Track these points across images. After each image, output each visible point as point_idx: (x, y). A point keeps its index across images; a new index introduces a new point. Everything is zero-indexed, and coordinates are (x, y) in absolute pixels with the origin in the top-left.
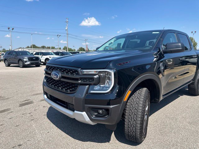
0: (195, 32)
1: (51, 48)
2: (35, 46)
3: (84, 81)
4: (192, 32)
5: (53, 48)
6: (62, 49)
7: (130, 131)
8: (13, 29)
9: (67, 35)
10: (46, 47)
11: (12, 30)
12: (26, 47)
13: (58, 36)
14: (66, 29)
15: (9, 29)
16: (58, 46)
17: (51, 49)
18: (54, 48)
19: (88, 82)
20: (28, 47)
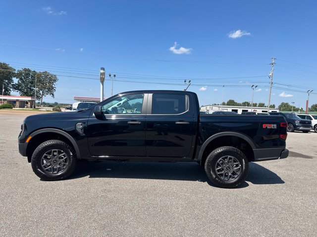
1: (257, 105)
2: (234, 102)
5: (262, 105)
6: (277, 107)
8: (190, 81)
9: (270, 85)
14: (271, 74)
15: (185, 81)
20: (224, 104)
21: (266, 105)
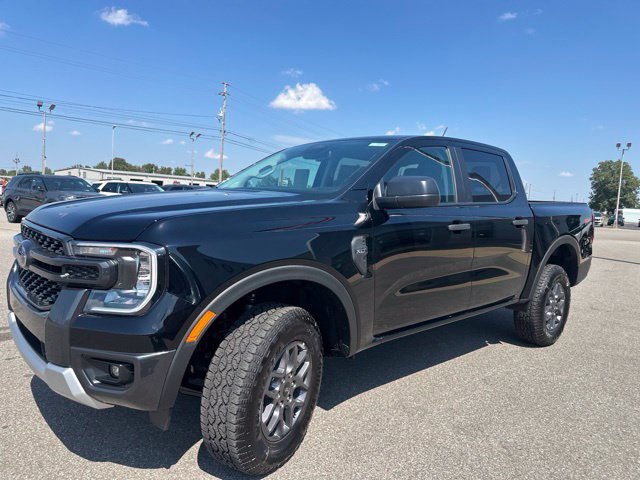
0: (629, 145)
1: (172, 172)
2: (125, 163)
3: (77, 277)
4: (619, 145)
5: (180, 172)
6: (208, 176)
7: (213, 436)
8: (52, 107)
9: (221, 135)
10: (159, 167)
11: (48, 111)
12: (96, 165)
13: (194, 136)
14: (221, 115)
15: (39, 106)
16: (192, 166)
17: (175, 174)
18: (184, 171)
19: (85, 281)
20: (102, 166)
21: (189, 171)
